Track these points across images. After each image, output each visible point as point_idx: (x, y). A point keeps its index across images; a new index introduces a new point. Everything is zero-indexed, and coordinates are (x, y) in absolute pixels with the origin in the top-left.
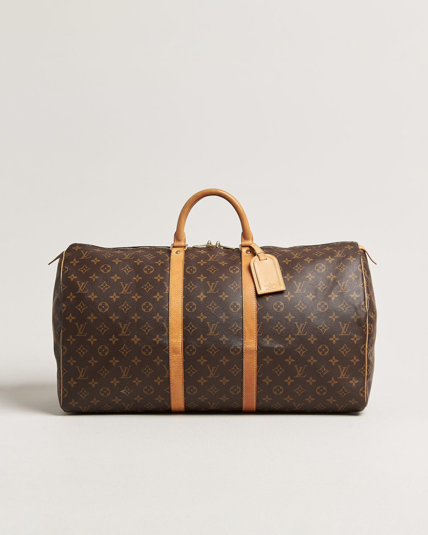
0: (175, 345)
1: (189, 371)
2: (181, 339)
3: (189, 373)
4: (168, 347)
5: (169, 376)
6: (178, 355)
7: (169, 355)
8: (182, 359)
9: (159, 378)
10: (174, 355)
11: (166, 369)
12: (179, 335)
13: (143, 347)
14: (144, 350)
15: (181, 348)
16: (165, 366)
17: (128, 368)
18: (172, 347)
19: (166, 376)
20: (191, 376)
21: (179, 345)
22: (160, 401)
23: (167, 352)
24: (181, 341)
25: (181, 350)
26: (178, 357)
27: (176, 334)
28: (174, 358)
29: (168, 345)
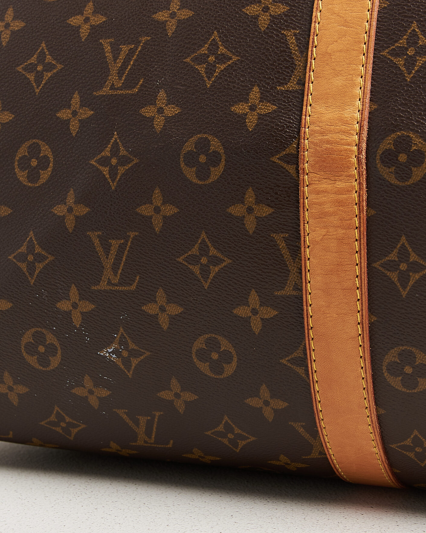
0: (330, 131)
1: (393, 266)
2: (359, 103)
3: (394, 276)
4: (298, 144)
5: (299, 288)
6: (340, 185)
7: (297, 185)
8: (359, 204)
9: (254, 298)
10: (325, 185)
11: (285, 252)
12: (354, 85)
13: (189, 146)
14: (191, 160)
15: (358, 145)
16: (280, 239)
17: (125, 244)
18: (315, 144)
19: (288, 290)
20: (404, 294)
21: (344, 132)
22: (268, 414)
23: (291, 169)
24: (358, 115)
25: (355, 160)
26: (339, 192)
27: (338, 82)
28: (322, 198)
29: (299, 132)
